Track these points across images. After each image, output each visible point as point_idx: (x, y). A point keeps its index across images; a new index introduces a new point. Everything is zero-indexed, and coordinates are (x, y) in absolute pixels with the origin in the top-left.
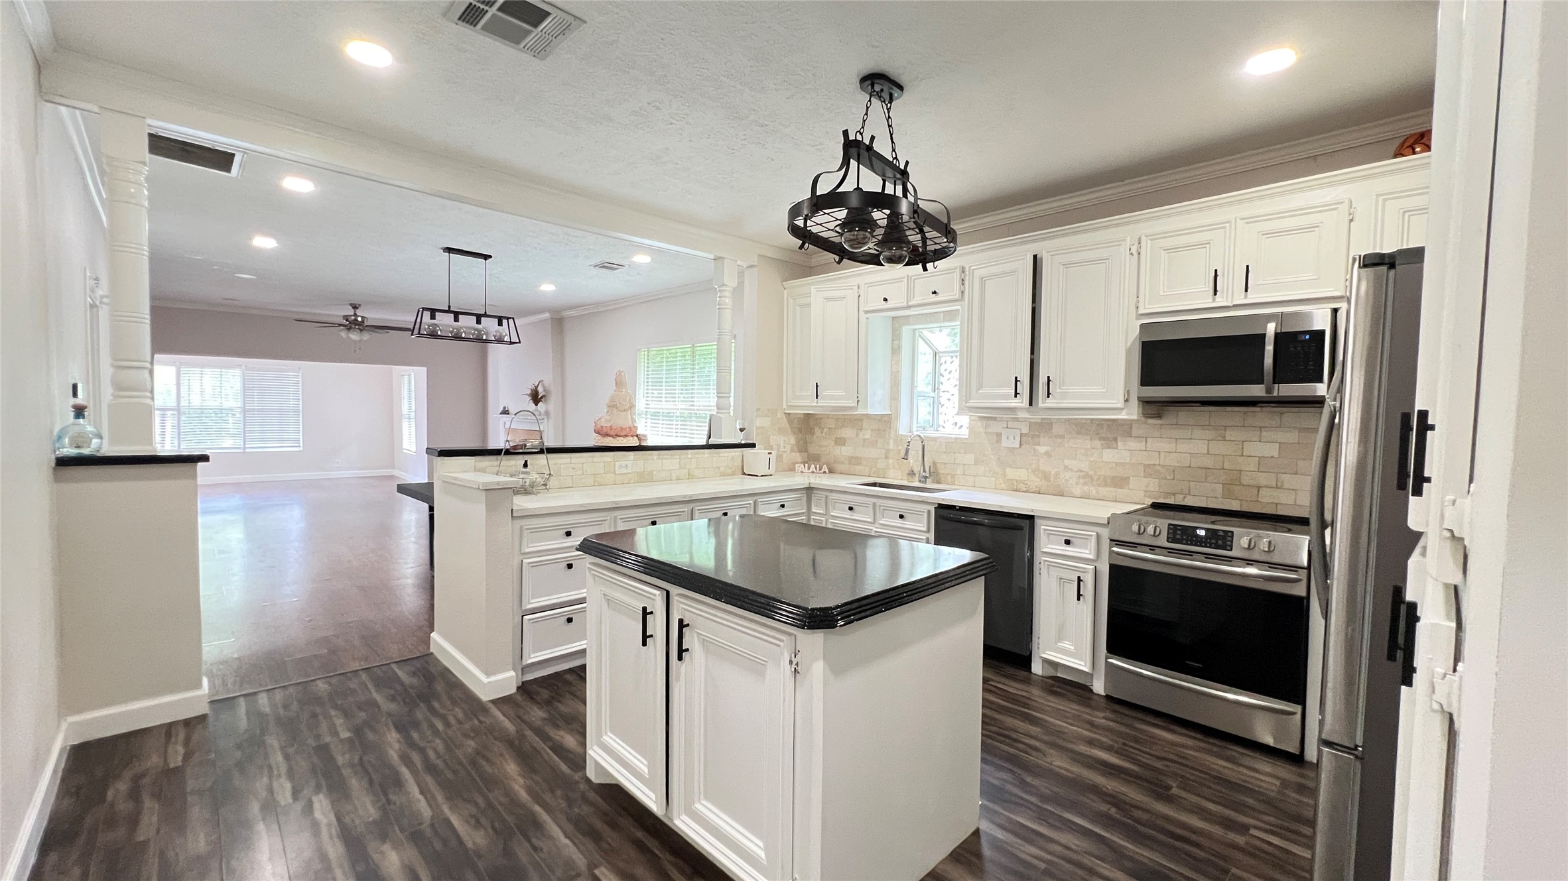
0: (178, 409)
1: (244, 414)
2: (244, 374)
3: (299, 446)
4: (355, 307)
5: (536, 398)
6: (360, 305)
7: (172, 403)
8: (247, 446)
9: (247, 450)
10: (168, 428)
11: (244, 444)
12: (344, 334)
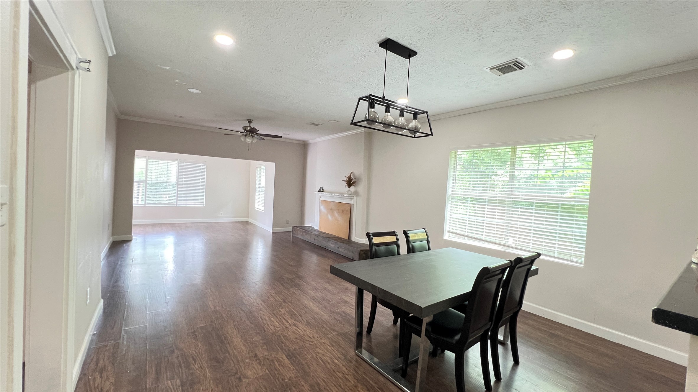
0: (146, 182)
1: (178, 186)
2: (179, 164)
3: (203, 204)
4: (250, 122)
5: (350, 183)
6: (252, 120)
7: (143, 179)
8: (178, 203)
9: (178, 206)
10: (141, 193)
11: (177, 202)
12: (242, 139)
